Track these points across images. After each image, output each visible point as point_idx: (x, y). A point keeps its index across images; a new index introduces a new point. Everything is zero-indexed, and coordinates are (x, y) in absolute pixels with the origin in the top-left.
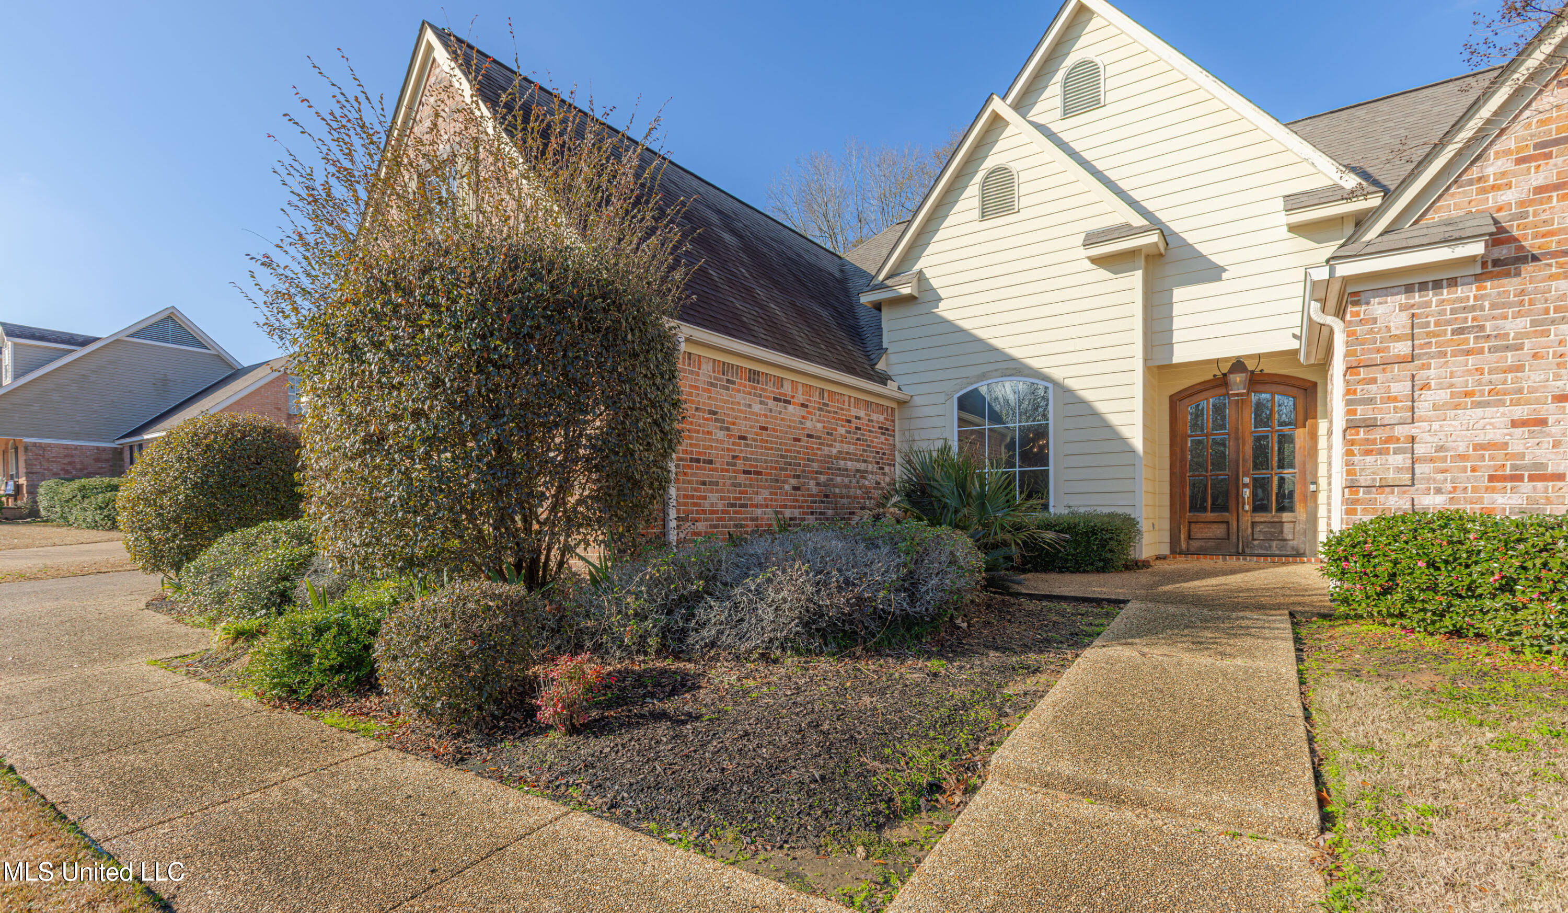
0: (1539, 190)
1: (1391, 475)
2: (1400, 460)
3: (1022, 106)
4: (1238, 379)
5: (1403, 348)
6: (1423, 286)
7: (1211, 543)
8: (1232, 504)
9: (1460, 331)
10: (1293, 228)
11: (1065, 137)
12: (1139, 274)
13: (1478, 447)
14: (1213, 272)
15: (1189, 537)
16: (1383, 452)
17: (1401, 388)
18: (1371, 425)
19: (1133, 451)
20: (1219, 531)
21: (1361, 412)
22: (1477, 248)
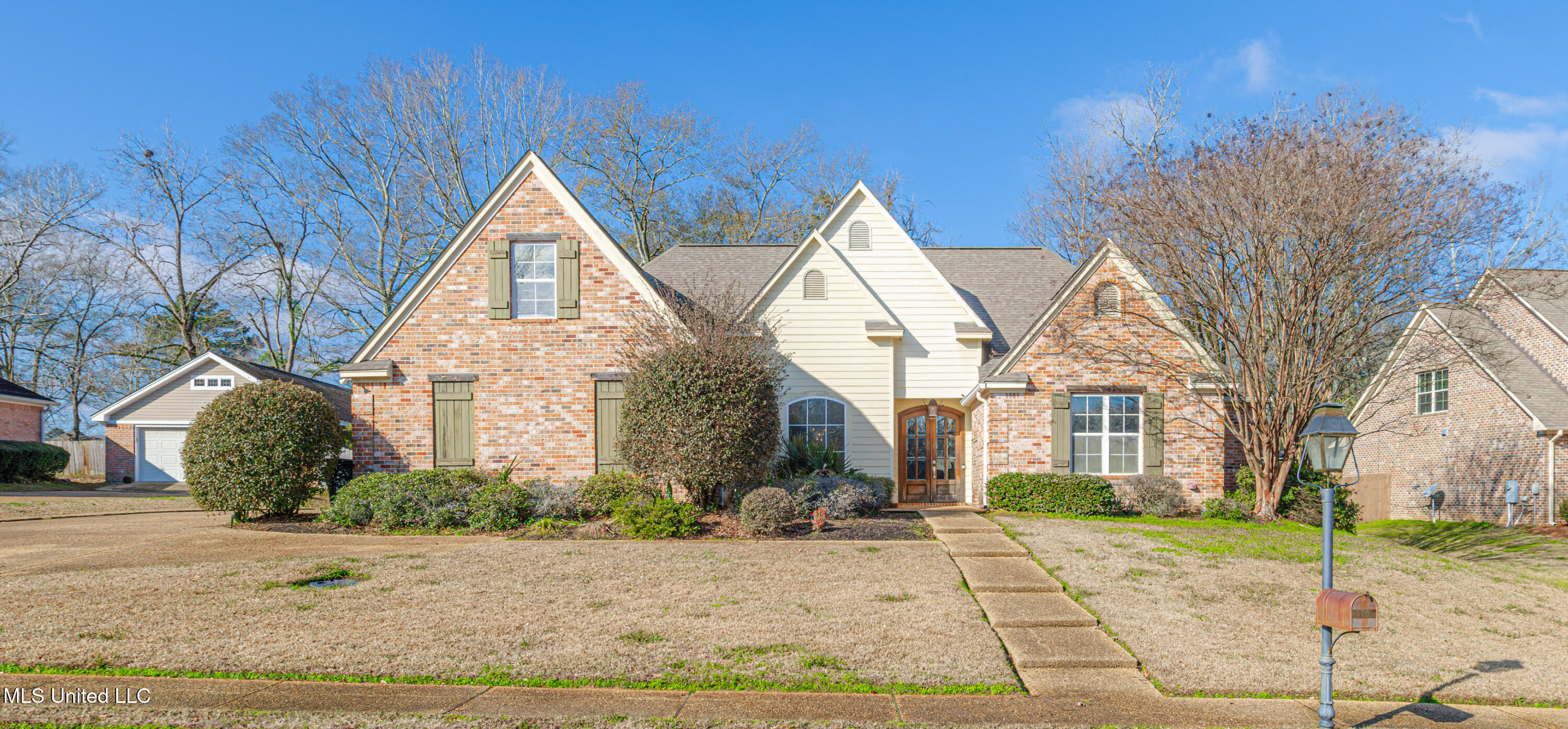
0: (1039, 368)
1: (1002, 460)
2: (1004, 455)
3: (827, 235)
4: (933, 409)
5: (1005, 415)
6: (1010, 395)
7: (918, 497)
8: (928, 474)
9: (1020, 412)
10: (958, 340)
11: (851, 261)
12: (891, 349)
13: (1025, 452)
14: (924, 353)
15: (907, 493)
16: (1000, 452)
17: (1005, 430)
18: (996, 442)
19: (887, 445)
20: (921, 490)
21: (994, 437)
22: (1024, 386)
